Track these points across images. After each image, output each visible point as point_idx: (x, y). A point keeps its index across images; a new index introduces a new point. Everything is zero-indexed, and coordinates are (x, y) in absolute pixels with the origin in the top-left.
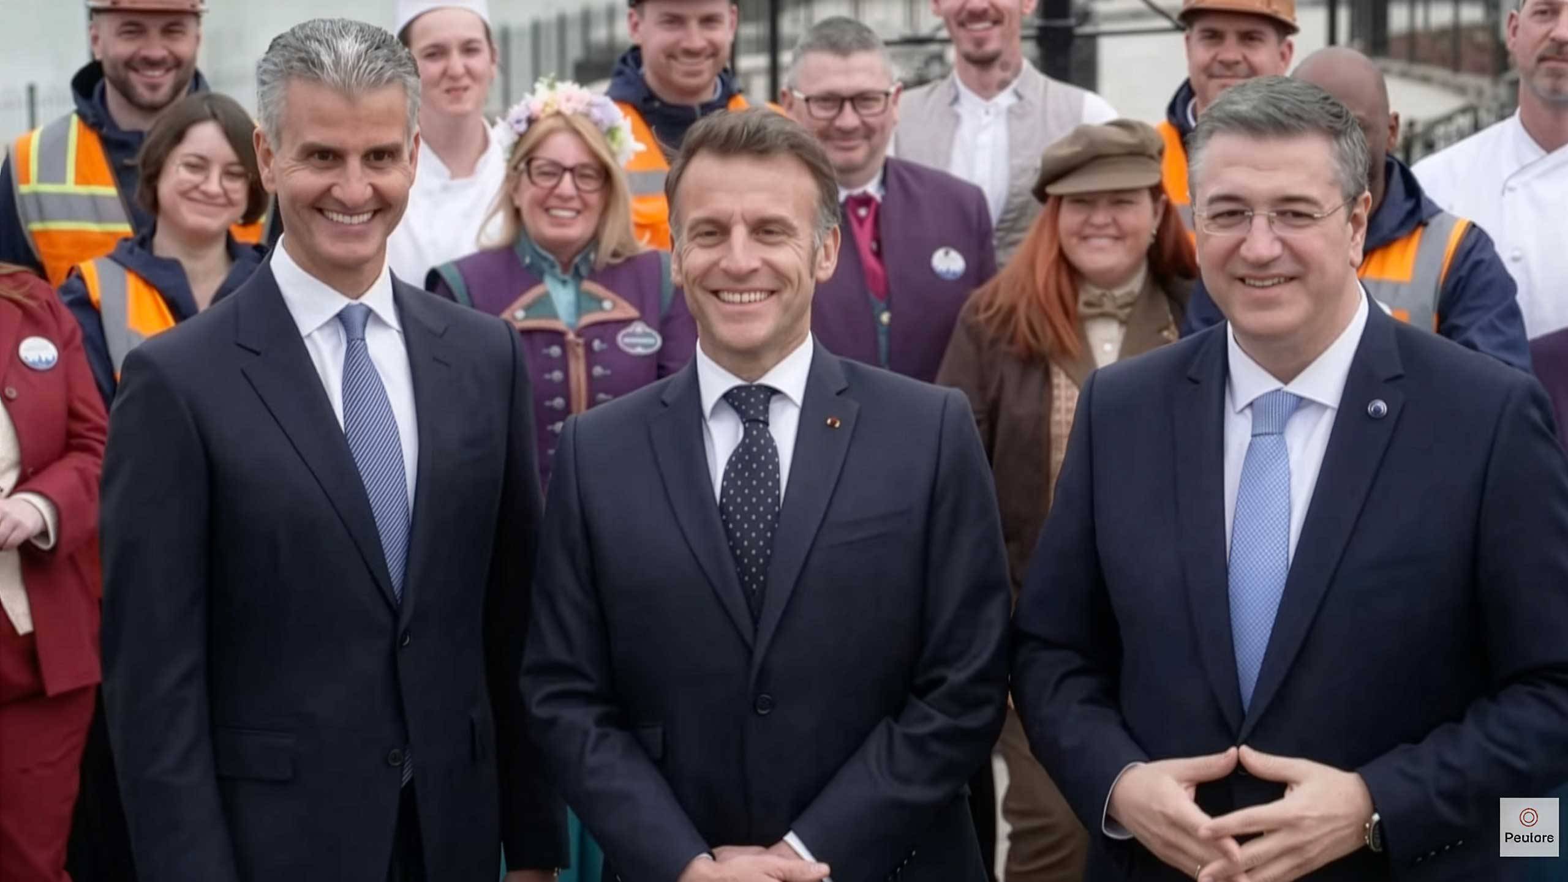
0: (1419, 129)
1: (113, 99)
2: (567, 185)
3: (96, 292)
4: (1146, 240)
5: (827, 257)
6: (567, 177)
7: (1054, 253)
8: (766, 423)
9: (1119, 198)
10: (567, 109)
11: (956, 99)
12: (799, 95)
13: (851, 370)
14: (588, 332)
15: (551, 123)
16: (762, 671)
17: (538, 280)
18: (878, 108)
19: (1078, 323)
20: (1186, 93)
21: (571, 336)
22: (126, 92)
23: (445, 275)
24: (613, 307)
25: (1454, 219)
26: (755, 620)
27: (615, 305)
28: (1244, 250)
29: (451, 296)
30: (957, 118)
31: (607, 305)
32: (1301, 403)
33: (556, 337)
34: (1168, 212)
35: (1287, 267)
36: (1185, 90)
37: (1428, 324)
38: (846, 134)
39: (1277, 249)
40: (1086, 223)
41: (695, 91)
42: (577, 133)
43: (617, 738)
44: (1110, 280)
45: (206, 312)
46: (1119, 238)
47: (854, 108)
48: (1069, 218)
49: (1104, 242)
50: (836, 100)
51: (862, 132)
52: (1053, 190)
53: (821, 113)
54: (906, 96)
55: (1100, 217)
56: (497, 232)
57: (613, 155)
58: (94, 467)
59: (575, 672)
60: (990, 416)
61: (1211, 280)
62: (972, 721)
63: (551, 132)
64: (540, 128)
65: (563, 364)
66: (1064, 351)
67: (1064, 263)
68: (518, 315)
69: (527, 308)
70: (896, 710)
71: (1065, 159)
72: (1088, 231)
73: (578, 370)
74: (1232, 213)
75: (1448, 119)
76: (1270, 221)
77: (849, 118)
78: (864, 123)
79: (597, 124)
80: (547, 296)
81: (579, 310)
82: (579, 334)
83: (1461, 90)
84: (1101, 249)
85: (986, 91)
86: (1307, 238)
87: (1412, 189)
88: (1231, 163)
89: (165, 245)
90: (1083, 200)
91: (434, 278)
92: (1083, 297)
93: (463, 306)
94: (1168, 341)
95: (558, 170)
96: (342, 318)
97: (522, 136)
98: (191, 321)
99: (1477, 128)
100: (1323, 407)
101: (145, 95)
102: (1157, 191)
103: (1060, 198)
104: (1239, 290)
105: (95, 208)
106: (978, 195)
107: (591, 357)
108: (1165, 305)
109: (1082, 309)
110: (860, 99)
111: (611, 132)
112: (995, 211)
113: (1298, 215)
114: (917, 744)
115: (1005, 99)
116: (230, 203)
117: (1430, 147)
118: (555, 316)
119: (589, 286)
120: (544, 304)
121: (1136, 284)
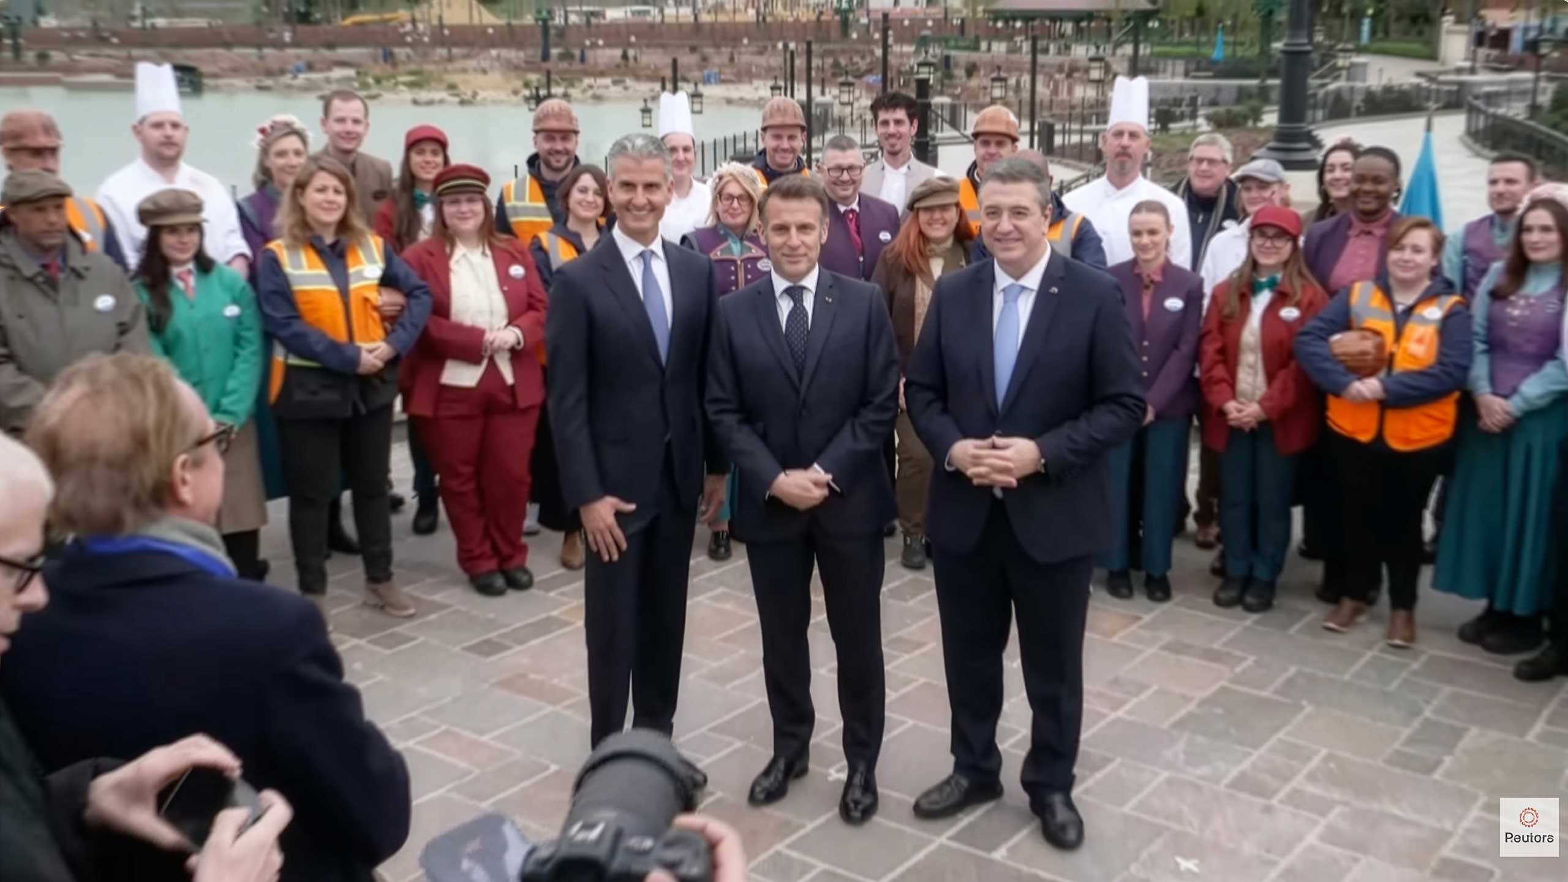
0: (1065, 184)
1: (543, 168)
2: (736, 204)
3: (545, 243)
4: (953, 225)
5: (825, 233)
6: (736, 201)
7: (917, 230)
8: (802, 301)
9: (944, 208)
10: (735, 172)
11: (883, 168)
12: (825, 168)
13: (836, 278)
14: (745, 261)
15: (730, 178)
16: (804, 401)
17: (726, 240)
18: (858, 172)
19: (926, 258)
20: (974, 165)
21: (739, 262)
22: (548, 165)
23: (689, 237)
24: (755, 252)
25: (1077, 216)
26: (801, 379)
27: (756, 251)
28: (999, 229)
29: (692, 247)
30: (883, 177)
31: (753, 251)
32: (1023, 288)
33: (734, 262)
34: (961, 214)
35: (1015, 235)
36: (974, 166)
37: (1068, 255)
38: (844, 182)
39: (1011, 228)
40: (932, 218)
41: (786, 166)
42: (738, 182)
43: (746, 429)
44: (939, 241)
45: (591, 251)
46: (945, 223)
47: (848, 172)
48: (923, 217)
49: (938, 226)
50: (841, 169)
51: (850, 182)
52: (917, 205)
53: (834, 174)
54: (868, 167)
55: (937, 215)
56: (710, 223)
57: (754, 191)
58: (543, 315)
59: (727, 401)
60: (891, 296)
61: (987, 241)
62: (886, 416)
63: (728, 182)
64: (724, 180)
65: (736, 273)
66: (921, 271)
67: (921, 233)
68: (717, 254)
69: (722, 250)
70: (855, 414)
71: (921, 193)
72: (931, 222)
73: (741, 274)
74: (993, 213)
75: (1077, 180)
76: (1010, 217)
77: (845, 176)
78: (851, 179)
79: (747, 177)
80: (730, 245)
81: (742, 253)
82: (741, 261)
83: (1081, 169)
84: (938, 229)
85: (896, 166)
86: (1024, 223)
87: (1060, 205)
88: (995, 192)
89: (572, 225)
90: (928, 209)
91: (684, 239)
92: (928, 248)
93: (697, 252)
94: (962, 266)
95: (731, 197)
96: (642, 255)
97: (717, 184)
98: (583, 255)
99: (1088, 181)
100: (1032, 290)
101: (555, 164)
102: (957, 205)
103: (918, 209)
104: (998, 245)
105: (536, 212)
106: (894, 208)
107: (747, 271)
108: (961, 252)
109: (928, 253)
110: (850, 168)
111: (754, 181)
112: (900, 213)
113: (1019, 213)
114: (865, 427)
115: (904, 169)
116: (597, 207)
117: (1069, 190)
118: (732, 253)
119: (746, 243)
120: (729, 249)
121: (949, 243)
